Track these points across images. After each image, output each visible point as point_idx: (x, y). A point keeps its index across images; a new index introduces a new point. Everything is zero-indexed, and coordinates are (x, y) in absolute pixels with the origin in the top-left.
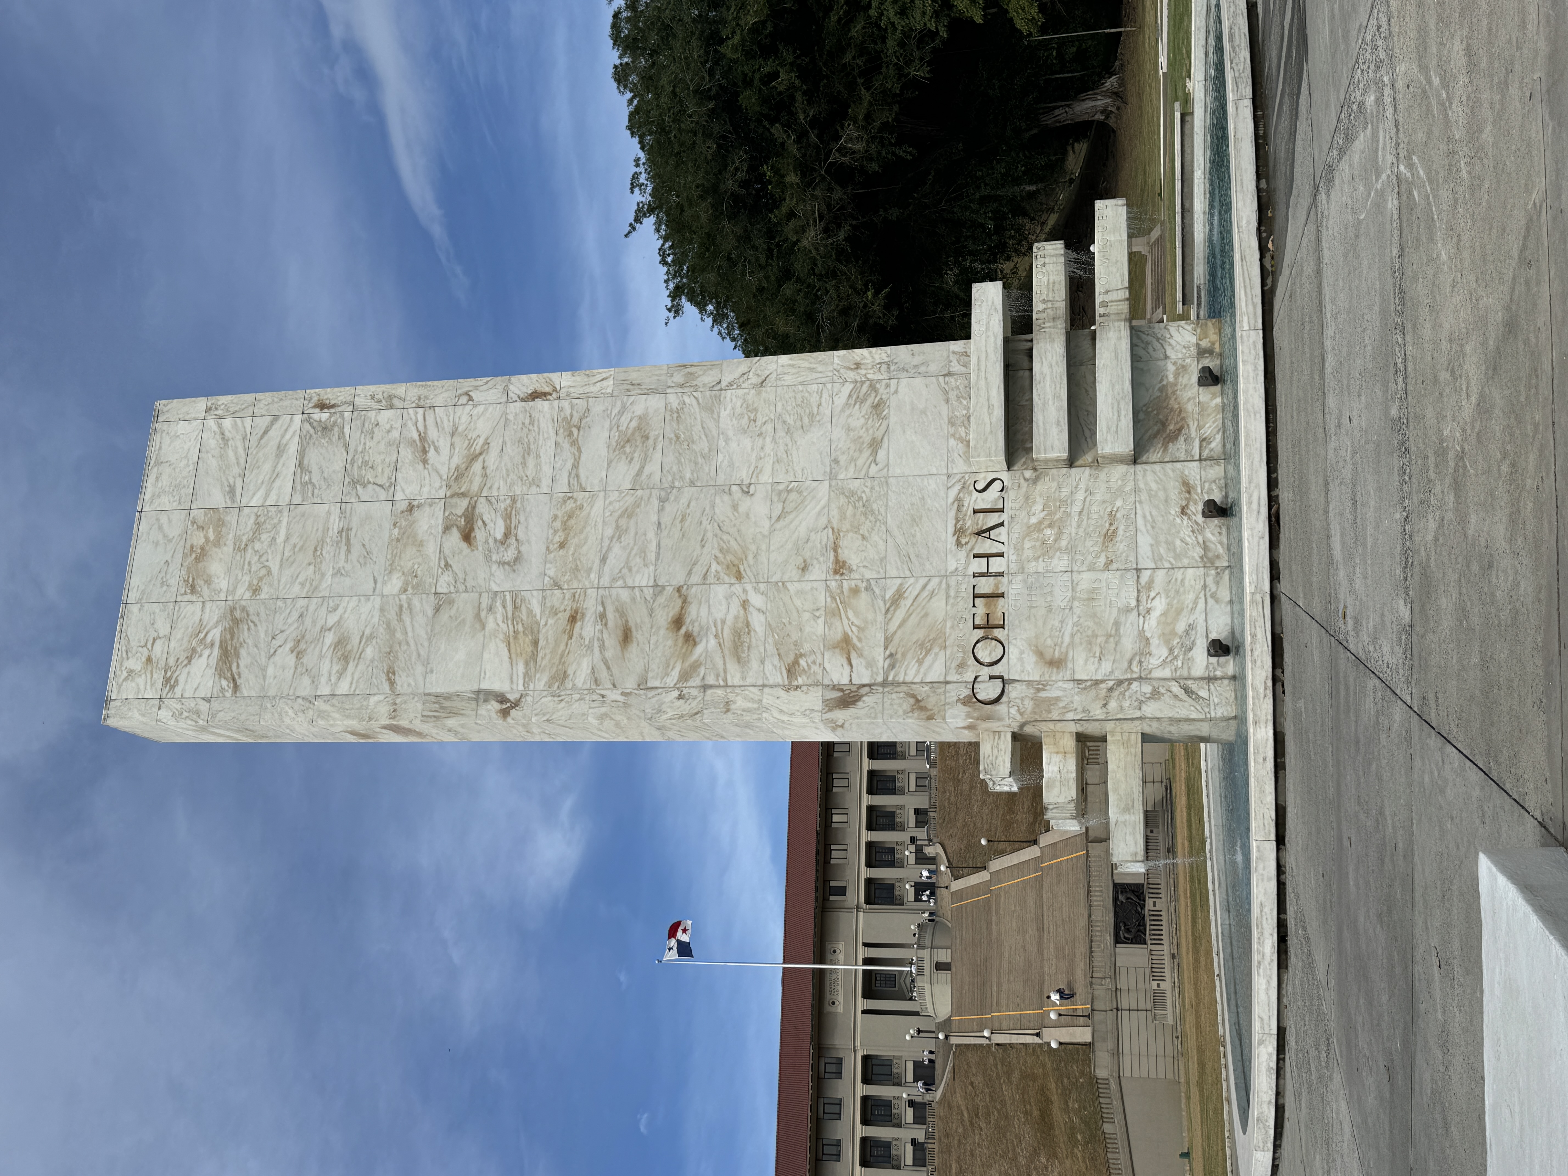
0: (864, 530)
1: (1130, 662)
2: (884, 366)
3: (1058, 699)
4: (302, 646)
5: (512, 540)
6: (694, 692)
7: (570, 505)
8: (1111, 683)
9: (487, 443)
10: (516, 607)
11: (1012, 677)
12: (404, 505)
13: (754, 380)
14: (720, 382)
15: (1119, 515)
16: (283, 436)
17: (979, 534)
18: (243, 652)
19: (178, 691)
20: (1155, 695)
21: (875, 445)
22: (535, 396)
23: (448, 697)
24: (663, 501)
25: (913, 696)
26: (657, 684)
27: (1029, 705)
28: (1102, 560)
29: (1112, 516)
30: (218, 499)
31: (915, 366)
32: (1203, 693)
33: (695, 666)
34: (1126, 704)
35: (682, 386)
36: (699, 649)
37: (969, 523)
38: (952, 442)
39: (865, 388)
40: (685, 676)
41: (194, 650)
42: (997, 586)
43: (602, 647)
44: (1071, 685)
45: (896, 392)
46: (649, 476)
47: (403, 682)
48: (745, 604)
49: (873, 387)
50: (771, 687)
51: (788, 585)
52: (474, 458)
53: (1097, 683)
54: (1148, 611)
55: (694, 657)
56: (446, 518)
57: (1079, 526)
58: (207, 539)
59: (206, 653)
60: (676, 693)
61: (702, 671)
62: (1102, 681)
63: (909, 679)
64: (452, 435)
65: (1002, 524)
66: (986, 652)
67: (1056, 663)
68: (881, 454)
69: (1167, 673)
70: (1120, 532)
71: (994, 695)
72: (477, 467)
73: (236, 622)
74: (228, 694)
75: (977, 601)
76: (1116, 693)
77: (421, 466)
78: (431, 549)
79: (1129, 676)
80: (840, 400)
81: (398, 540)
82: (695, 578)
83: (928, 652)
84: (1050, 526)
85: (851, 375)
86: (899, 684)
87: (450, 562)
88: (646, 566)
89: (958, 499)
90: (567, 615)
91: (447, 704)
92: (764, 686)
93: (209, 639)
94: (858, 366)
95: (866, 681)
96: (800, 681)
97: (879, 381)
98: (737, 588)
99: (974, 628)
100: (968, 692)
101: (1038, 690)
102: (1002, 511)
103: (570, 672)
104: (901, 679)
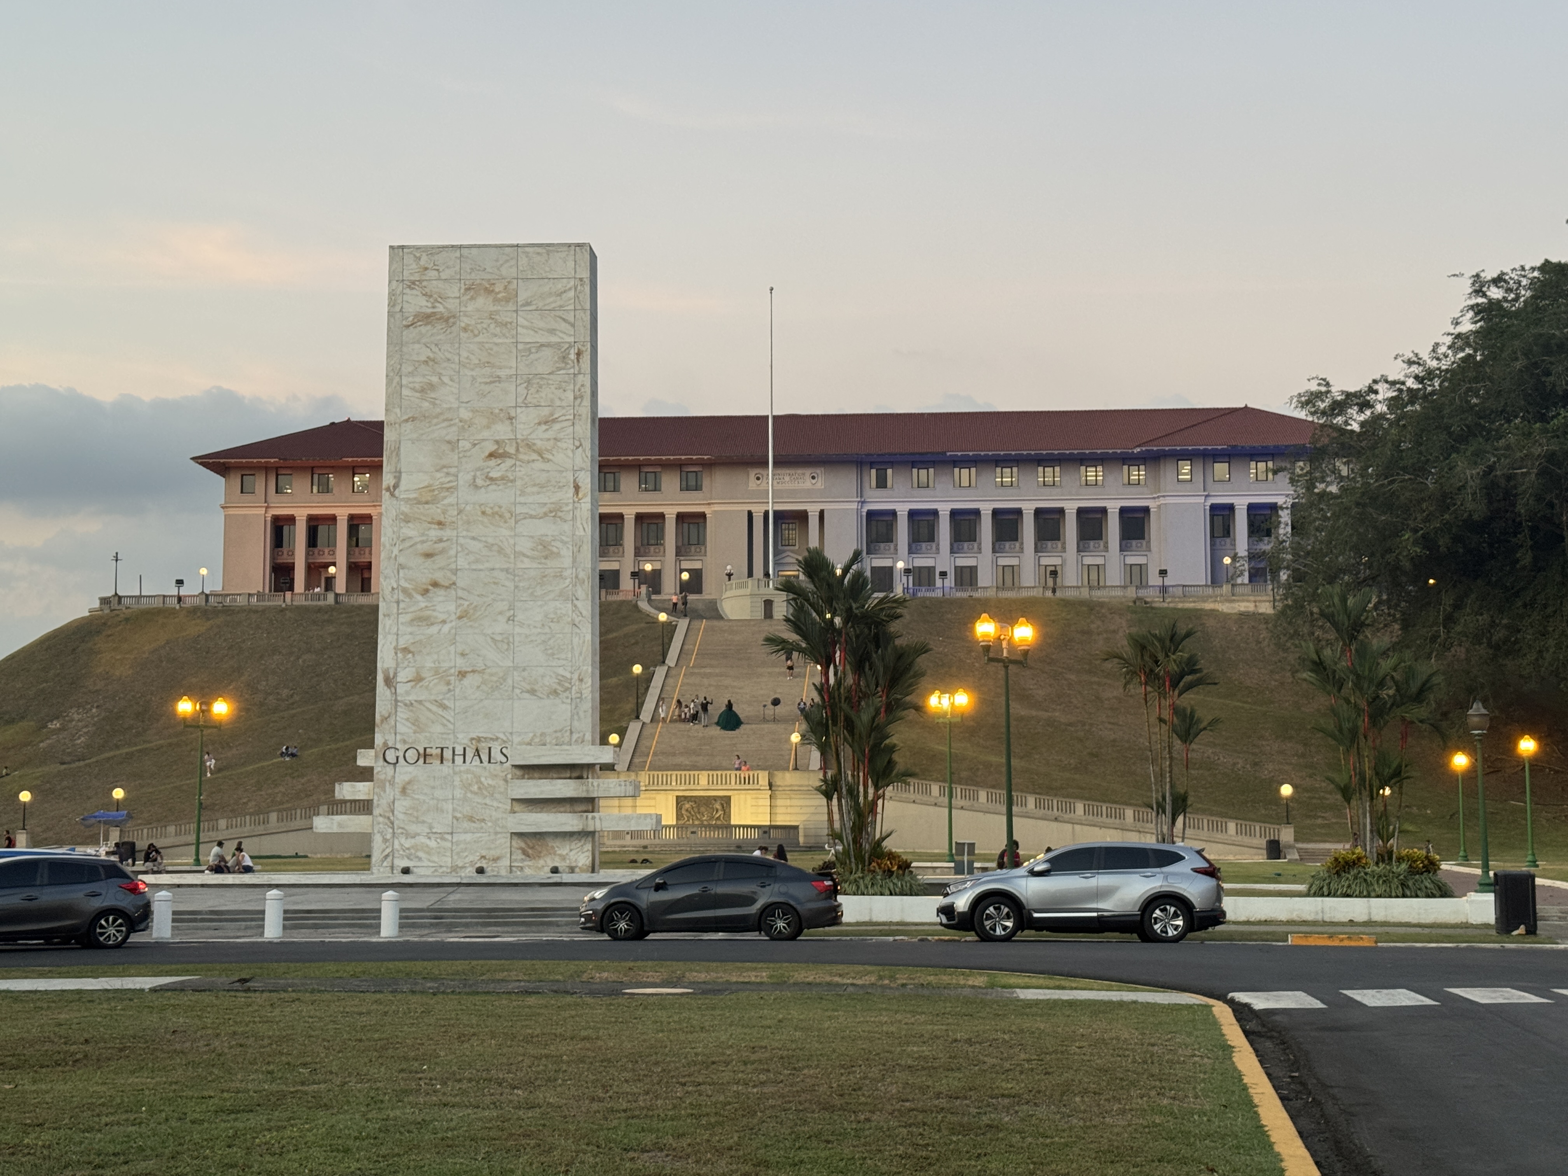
0: (483, 687)
1: (403, 828)
2: (579, 695)
3: (385, 791)
4: (431, 363)
5: (488, 482)
6: (395, 597)
7: (508, 515)
8: (392, 818)
9: (549, 460)
10: (448, 489)
11: (397, 769)
12: (513, 414)
13: (577, 620)
14: (577, 599)
15: (483, 824)
16: (561, 331)
17: (477, 750)
18: (429, 327)
19: (407, 291)
20: (385, 840)
21: (533, 692)
22: (577, 488)
23: (398, 455)
24: (507, 570)
25: (389, 716)
26: (401, 574)
27: (382, 777)
28: (459, 815)
29: (483, 820)
30: (522, 296)
31: (578, 713)
32: (385, 864)
33: (410, 596)
34: (381, 826)
35: (577, 577)
36: (419, 598)
37: (483, 744)
38: (531, 735)
39: (567, 685)
40: (405, 591)
41: (431, 296)
42: (447, 760)
43: (423, 542)
44: (392, 798)
45: (563, 702)
46: (522, 562)
47: (409, 426)
48: (444, 622)
49: (567, 689)
50: (397, 639)
51: (453, 647)
52: (540, 455)
53: (393, 812)
54: (429, 838)
55: (415, 595)
56: (503, 441)
57: (478, 803)
58: (499, 292)
59: (429, 305)
60: (395, 586)
61: (407, 600)
62: (393, 814)
63: (398, 714)
64: (555, 439)
65: (481, 762)
66: (411, 755)
67: (404, 791)
68: (527, 695)
69: (397, 846)
70: (473, 825)
71: (388, 759)
72: (535, 456)
73: (447, 320)
74: (405, 323)
75: (439, 750)
76: (387, 821)
77: (536, 421)
78: (486, 434)
79: (396, 827)
80: (561, 671)
81: (492, 413)
82: (460, 593)
83: (413, 724)
84: (479, 788)
85: (576, 676)
86: (396, 708)
87: (477, 446)
88: (469, 563)
89: (497, 739)
90: (442, 519)
91: (394, 454)
92: (398, 635)
93: (437, 305)
94: (581, 680)
95: (398, 691)
96: (400, 655)
97: (571, 693)
98: (453, 617)
99: (425, 749)
100: (390, 745)
101: (390, 781)
102: (489, 762)
103: (410, 525)
104: (399, 709)
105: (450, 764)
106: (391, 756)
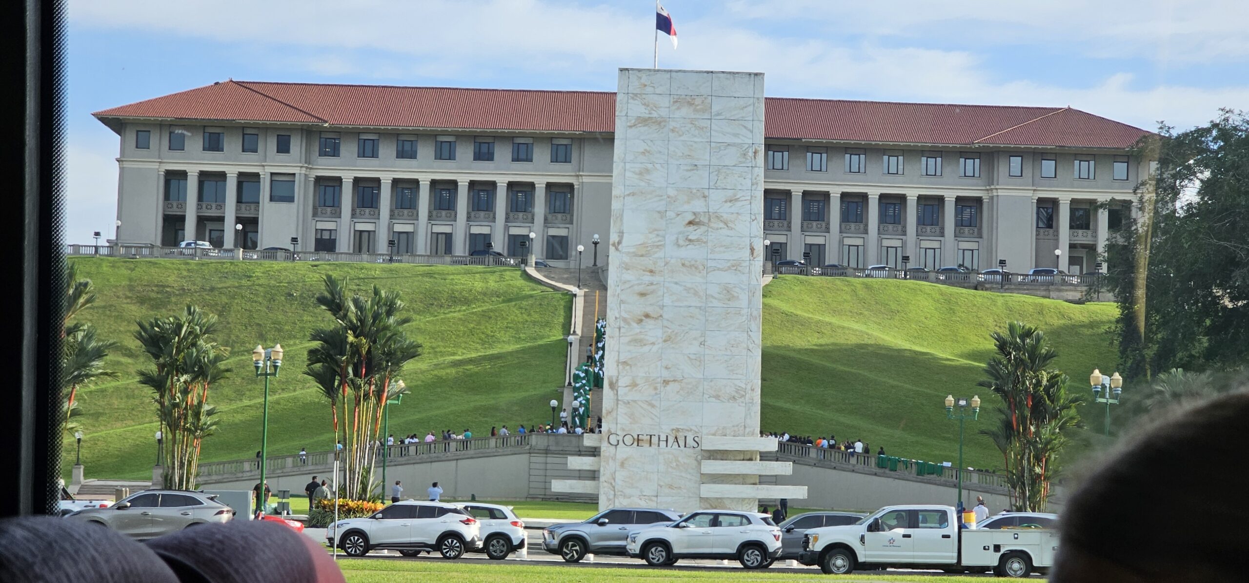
0: (681, 392)
1: (622, 491)
2: (751, 401)
3: (608, 464)
4: (647, 154)
5: (687, 243)
6: (618, 324)
7: (701, 267)
8: (614, 484)
9: (732, 229)
10: (658, 246)
11: (618, 449)
12: (706, 193)
13: (750, 347)
14: (751, 331)
15: (680, 490)
16: (743, 136)
18: (646, 128)
19: (631, 101)
20: (609, 500)
21: (717, 397)
22: (752, 250)
23: (621, 220)
24: (700, 308)
25: (612, 411)
26: (622, 308)
27: (607, 454)
28: (662, 484)
29: (680, 488)
30: (715, 108)
31: (750, 414)
33: (629, 324)
34: (606, 489)
35: (751, 315)
36: (635, 325)
37: (681, 434)
38: (716, 428)
39: (743, 393)
40: (625, 320)
41: (648, 106)
43: (639, 284)
44: (614, 469)
45: (739, 405)
46: (711, 302)
47: (629, 199)
48: (653, 344)
49: (743, 396)
50: (618, 355)
51: (660, 362)
52: (726, 224)
53: (614, 479)
54: (641, 499)
55: (632, 323)
56: (699, 213)
57: (676, 475)
58: (698, 105)
59: (647, 112)
60: (618, 316)
61: (627, 326)
63: (619, 409)
64: (737, 213)
67: (622, 465)
68: (714, 399)
70: (673, 491)
72: (722, 225)
73: (659, 123)
74: (629, 124)
76: (610, 485)
77: (724, 200)
78: (686, 207)
79: (616, 491)
80: (738, 383)
81: (691, 192)
82: (666, 323)
83: (630, 418)
84: (677, 465)
85: (749, 387)
86: (617, 406)
87: (679, 216)
88: (672, 302)
89: (691, 430)
90: (653, 269)
91: (619, 219)
92: (619, 351)
93: (653, 112)
94: (753, 390)
95: (619, 393)
96: (621, 366)
97: (746, 398)
98: (660, 340)
99: (638, 435)
100: (613, 432)
101: (612, 458)
102: (685, 446)
103: (629, 271)
104: (619, 406)
105: (656, 447)
106: (613, 439)
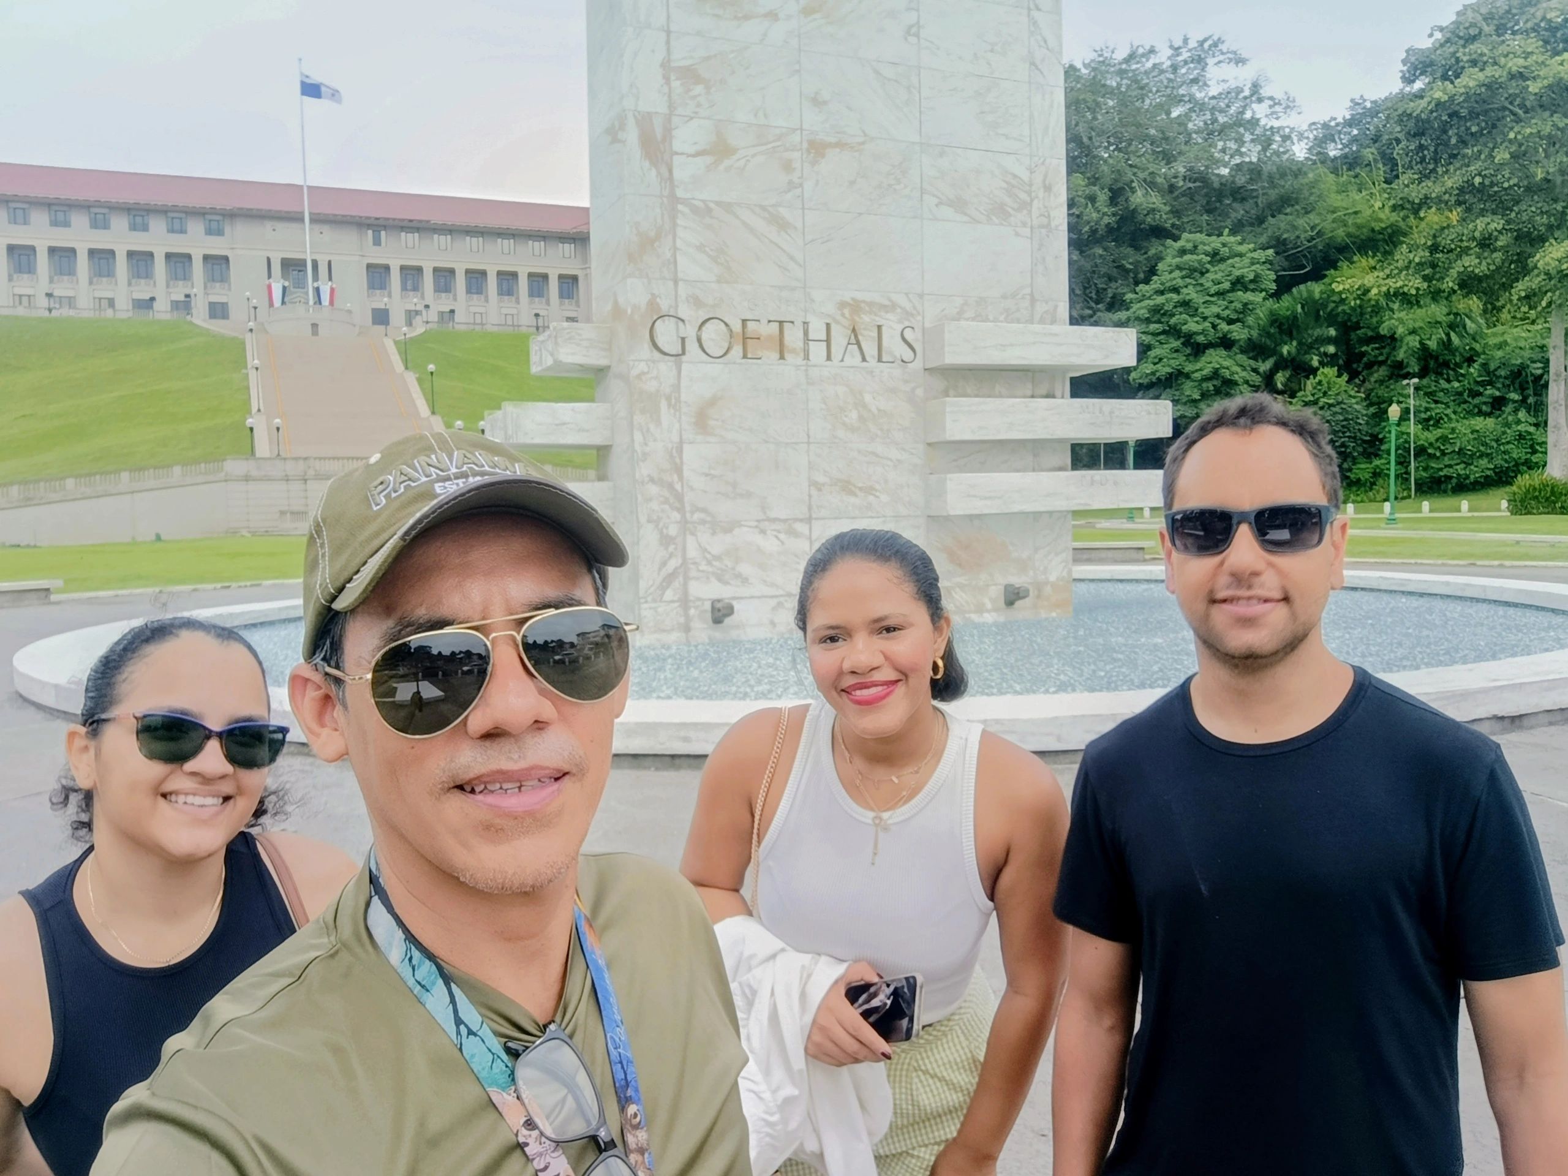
0: (862, 184)
2: (1045, 221)
11: (684, 366)
13: (1038, 54)
14: (1038, 9)
15: (871, 498)
17: (854, 330)
20: (666, 540)
21: (959, 204)
25: (658, 237)
27: (651, 386)
28: (821, 478)
29: (870, 490)
31: (1043, 260)
32: (669, 595)
34: (655, 505)
37: (866, 318)
38: (959, 300)
39: (1023, 196)
42: (793, 351)
44: (676, 439)
45: (1017, 234)
48: (772, 16)
49: (1024, 206)
50: (668, 42)
51: (796, 78)
54: (763, 532)
57: (859, 452)
62: (681, 477)
63: (680, 232)
65: (864, 359)
66: (713, 334)
67: (701, 421)
68: (948, 212)
69: (692, 552)
70: (852, 500)
71: (661, 341)
75: (776, 326)
76: (666, 493)
79: (688, 508)
80: (1011, 164)
83: (714, 260)
84: (861, 418)
85: (1038, 179)
86: (673, 219)
89: (892, 307)
92: (669, 33)
94: (1048, 188)
95: (677, 174)
96: (676, 84)
97: (1030, 212)
98: (792, 7)
99: (744, 321)
100: (665, 310)
101: (668, 398)
102: (880, 360)
104: (680, 221)
105: (800, 361)
106: (666, 335)
